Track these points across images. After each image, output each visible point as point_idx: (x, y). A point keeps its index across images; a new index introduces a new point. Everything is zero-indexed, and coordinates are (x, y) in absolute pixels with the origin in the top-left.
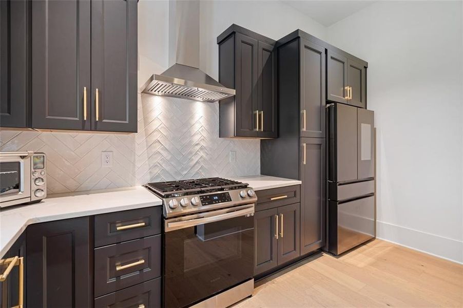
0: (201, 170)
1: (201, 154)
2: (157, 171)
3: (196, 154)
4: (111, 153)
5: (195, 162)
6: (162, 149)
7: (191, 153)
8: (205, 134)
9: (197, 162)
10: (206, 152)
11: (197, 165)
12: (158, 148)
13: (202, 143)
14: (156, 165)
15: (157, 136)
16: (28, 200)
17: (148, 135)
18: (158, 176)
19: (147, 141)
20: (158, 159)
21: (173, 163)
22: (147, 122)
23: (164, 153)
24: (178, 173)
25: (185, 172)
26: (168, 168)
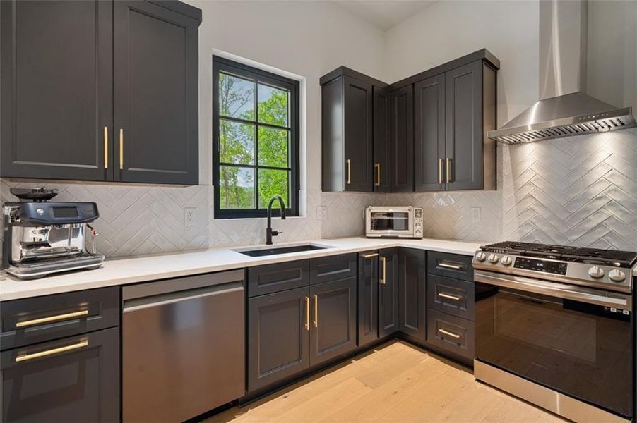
0: (608, 238)
1: (610, 212)
2: (528, 230)
3: (598, 212)
4: (478, 209)
5: (595, 224)
6: (536, 205)
7: (586, 210)
8: (619, 182)
9: (599, 225)
10: (621, 210)
11: (599, 229)
12: (530, 204)
13: (611, 196)
14: (529, 224)
15: (529, 190)
16: (412, 236)
17: (518, 189)
18: (531, 236)
19: (516, 196)
20: (530, 217)
21: (552, 223)
22: (515, 175)
23: (539, 210)
24: (560, 236)
25: (576, 237)
26: (545, 229)
